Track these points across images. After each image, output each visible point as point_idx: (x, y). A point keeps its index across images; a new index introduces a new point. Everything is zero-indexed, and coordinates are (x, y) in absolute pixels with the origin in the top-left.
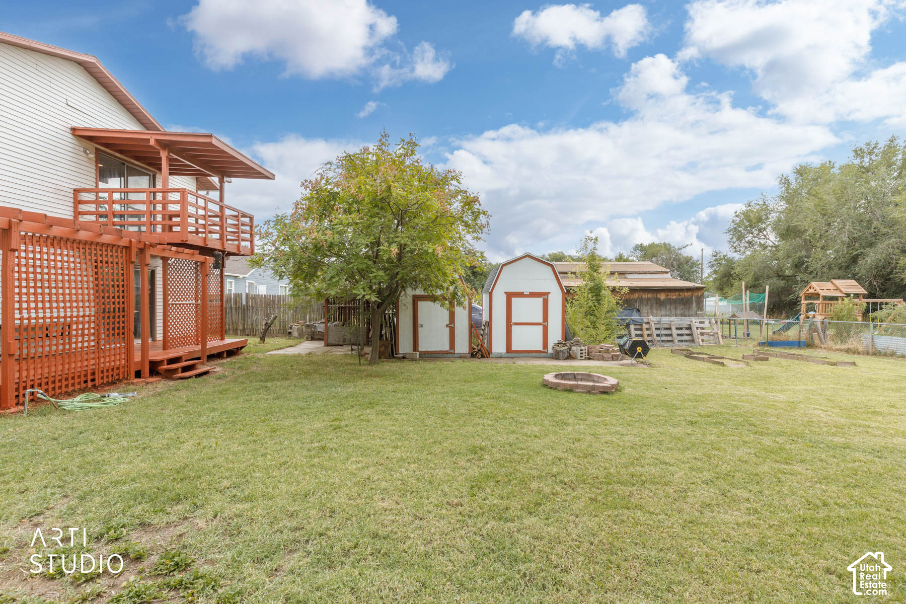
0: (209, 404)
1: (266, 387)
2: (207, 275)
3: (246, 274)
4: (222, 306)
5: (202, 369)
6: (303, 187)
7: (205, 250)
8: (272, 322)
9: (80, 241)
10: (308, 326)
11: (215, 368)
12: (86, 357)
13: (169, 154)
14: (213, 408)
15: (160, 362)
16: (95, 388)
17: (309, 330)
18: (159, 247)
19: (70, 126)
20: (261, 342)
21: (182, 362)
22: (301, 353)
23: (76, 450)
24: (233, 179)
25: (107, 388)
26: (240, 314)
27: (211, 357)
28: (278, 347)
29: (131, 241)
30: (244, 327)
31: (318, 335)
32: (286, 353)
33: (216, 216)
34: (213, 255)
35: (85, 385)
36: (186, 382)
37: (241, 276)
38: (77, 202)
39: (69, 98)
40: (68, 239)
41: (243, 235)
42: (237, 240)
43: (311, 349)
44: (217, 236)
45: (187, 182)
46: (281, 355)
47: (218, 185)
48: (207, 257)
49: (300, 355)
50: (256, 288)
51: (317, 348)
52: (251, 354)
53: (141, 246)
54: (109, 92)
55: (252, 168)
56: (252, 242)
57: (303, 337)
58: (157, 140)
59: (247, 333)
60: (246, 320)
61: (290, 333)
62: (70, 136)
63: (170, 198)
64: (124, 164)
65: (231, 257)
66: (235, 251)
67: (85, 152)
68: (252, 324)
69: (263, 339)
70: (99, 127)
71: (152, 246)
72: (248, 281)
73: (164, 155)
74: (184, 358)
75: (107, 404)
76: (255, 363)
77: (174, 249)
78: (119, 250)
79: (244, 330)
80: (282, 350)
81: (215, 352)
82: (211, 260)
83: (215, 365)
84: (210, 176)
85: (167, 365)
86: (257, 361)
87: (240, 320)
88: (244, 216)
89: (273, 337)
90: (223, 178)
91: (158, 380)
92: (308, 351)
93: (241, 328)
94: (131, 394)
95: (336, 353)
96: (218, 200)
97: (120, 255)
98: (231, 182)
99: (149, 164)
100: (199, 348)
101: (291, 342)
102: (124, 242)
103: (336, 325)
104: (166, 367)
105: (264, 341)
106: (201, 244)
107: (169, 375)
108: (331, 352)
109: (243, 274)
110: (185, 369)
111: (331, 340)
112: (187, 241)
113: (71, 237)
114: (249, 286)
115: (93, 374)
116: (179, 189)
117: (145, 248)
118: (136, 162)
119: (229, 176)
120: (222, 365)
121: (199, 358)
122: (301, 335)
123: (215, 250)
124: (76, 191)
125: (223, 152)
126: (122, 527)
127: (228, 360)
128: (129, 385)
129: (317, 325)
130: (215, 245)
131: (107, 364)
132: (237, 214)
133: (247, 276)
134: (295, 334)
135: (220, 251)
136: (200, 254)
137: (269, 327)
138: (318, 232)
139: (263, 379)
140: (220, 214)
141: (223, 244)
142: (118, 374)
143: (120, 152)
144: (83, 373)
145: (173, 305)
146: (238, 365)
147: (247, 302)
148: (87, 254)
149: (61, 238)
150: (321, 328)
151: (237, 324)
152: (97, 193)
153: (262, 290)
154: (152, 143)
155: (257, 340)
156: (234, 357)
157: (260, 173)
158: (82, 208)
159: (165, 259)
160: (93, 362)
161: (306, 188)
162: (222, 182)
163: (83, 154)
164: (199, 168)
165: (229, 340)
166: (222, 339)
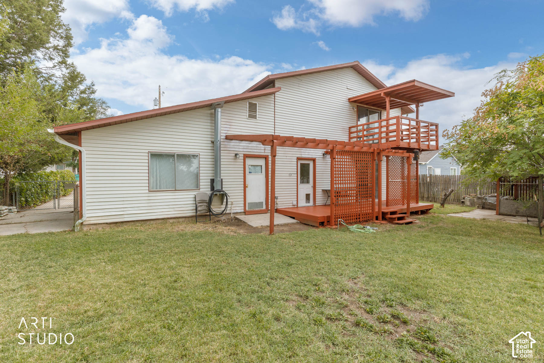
0: (418, 242)
1: (455, 239)
2: (410, 165)
3: (427, 162)
4: (417, 182)
5: (408, 220)
6: (484, 96)
7: (410, 150)
8: (450, 194)
9: (355, 151)
10: (479, 198)
11: (416, 220)
12: (357, 207)
13: (390, 99)
14: (422, 246)
15: (387, 213)
16: (360, 222)
17: (480, 201)
18: (387, 150)
19: (348, 98)
20: (442, 206)
21: (397, 214)
22: (476, 218)
23: (361, 252)
24: (424, 103)
25: (364, 223)
26: (426, 187)
27: (412, 213)
28: (456, 212)
29: (374, 149)
30: (428, 196)
31: (489, 205)
32: (463, 216)
33: (414, 128)
34: (413, 152)
35: (356, 220)
36: (401, 226)
37: (424, 163)
38: (350, 133)
39: (348, 85)
40: (351, 151)
41: (431, 137)
42: (428, 141)
43: (484, 216)
44: (414, 140)
45: (396, 111)
46: (459, 218)
47: (415, 109)
48: (411, 154)
49: (474, 220)
50: (434, 170)
51: (490, 216)
52: (436, 215)
53: (378, 151)
54: (362, 76)
55: (439, 93)
56: (437, 141)
57: (474, 206)
58: (384, 93)
59: (430, 200)
60: (430, 192)
61: (463, 202)
62: (348, 103)
63: (390, 123)
64: (368, 110)
65: (423, 152)
66: (426, 148)
67: (353, 109)
68: (434, 195)
69: (442, 205)
70: (359, 95)
71: (384, 150)
72: (428, 166)
73: (387, 100)
74: (398, 212)
75: (367, 231)
76: (441, 220)
77: (394, 151)
78: (370, 154)
79: (428, 198)
80: (459, 214)
81: (414, 210)
82: (412, 155)
83: (415, 218)
84: (410, 105)
85: (390, 215)
86: (442, 220)
87: (426, 191)
88: (432, 125)
89: (449, 204)
90: (418, 104)
91: (386, 223)
92: (482, 217)
93: (426, 196)
94: (375, 228)
95: (511, 222)
96: (415, 118)
97: (370, 157)
98: (423, 106)
99: (378, 107)
100: (405, 207)
101: (464, 208)
102: (371, 150)
103: (507, 199)
104: (389, 216)
105: (444, 206)
106: (406, 146)
107: (391, 221)
108: (504, 220)
109: (425, 162)
110: (400, 219)
111: (503, 210)
112: (399, 145)
113: (352, 150)
114: (429, 169)
115: (359, 215)
116: (395, 117)
117: (380, 152)
118: (373, 108)
119: (422, 102)
120: (419, 219)
121: (405, 213)
122: (472, 204)
123: (415, 149)
124: (350, 128)
125: (421, 88)
126: (392, 301)
127: (422, 216)
128: (374, 223)
129: (487, 198)
130: (415, 146)
131: (365, 211)
132: (427, 124)
133: (428, 163)
134: (468, 203)
135: (417, 149)
136: (407, 152)
137: (447, 197)
138: (499, 127)
139: (450, 232)
140: (417, 127)
141: (419, 145)
142: (369, 217)
143: (367, 104)
144: (356, 214)
145: (391, 182)
146: (429, 221)
147: (430, 180)
148: (355, 158)
149: (349, 151)
150: (492, 200)
151: (423, 193)
152: (357, 127)
153: (438, 172)
154: (382, 95)
155: (439, 205)
156: (425, 215)
157: (444, 95)
158: (352, 135)
159: (387, 157)
160: (359, 209)
161: (486, 96)
162: (417, 107)
163: (352, 110)
164: (404, 102)
165: (421, 204)
166: (417, 203)
